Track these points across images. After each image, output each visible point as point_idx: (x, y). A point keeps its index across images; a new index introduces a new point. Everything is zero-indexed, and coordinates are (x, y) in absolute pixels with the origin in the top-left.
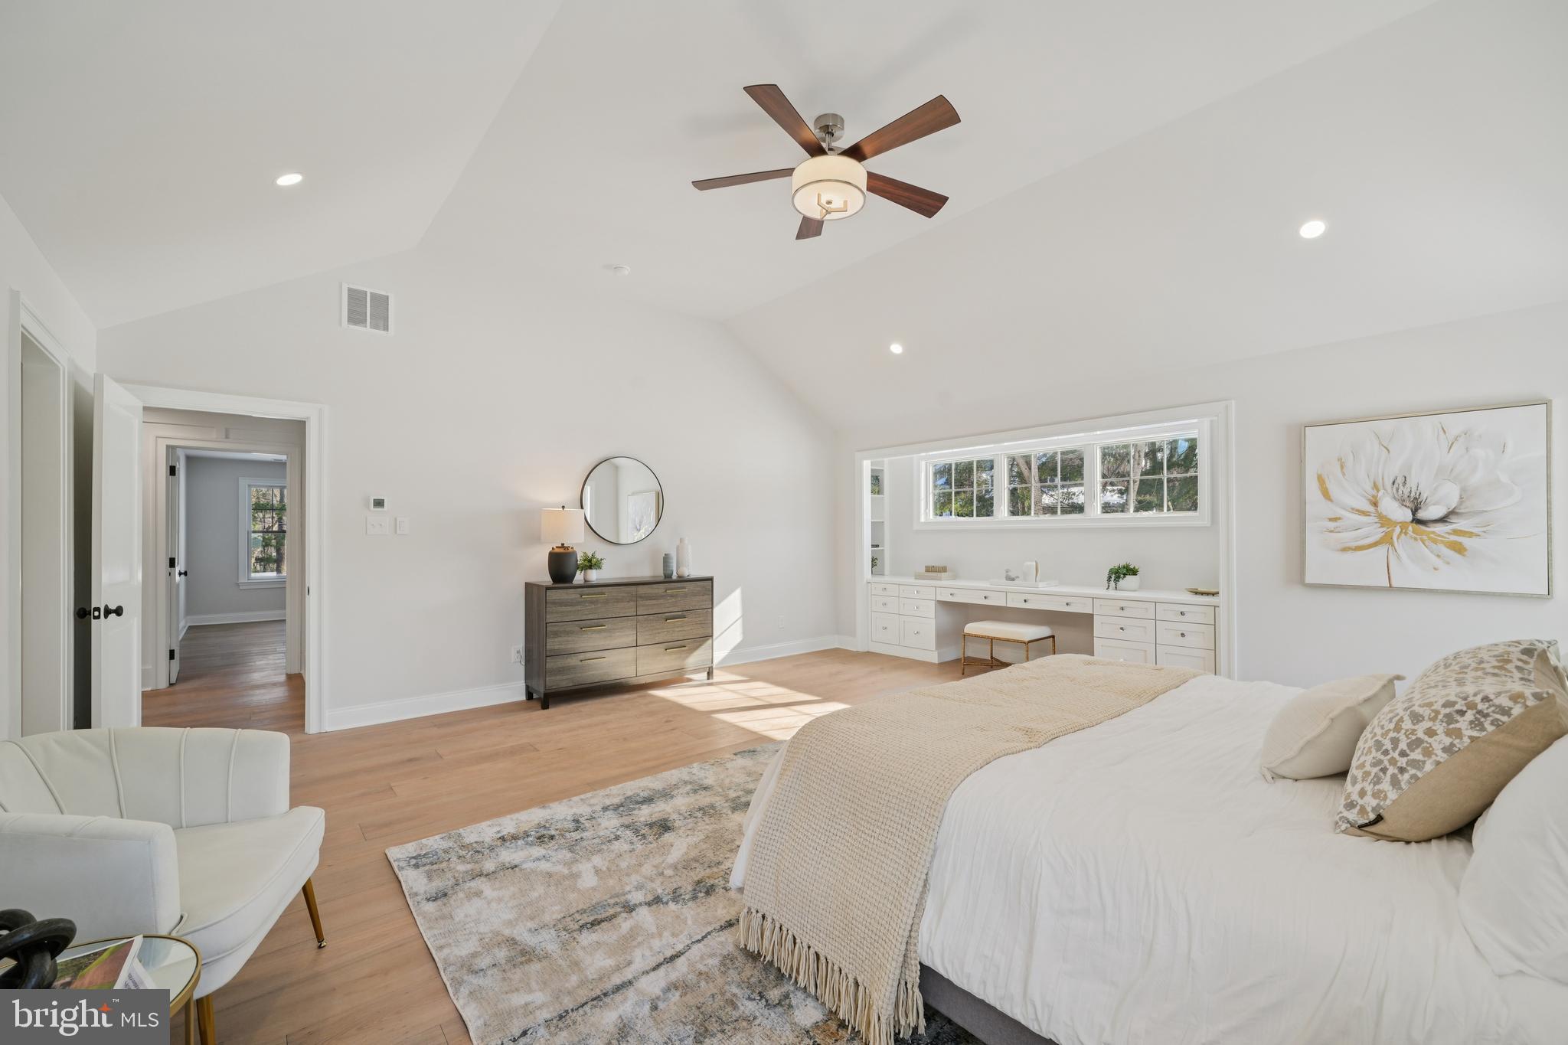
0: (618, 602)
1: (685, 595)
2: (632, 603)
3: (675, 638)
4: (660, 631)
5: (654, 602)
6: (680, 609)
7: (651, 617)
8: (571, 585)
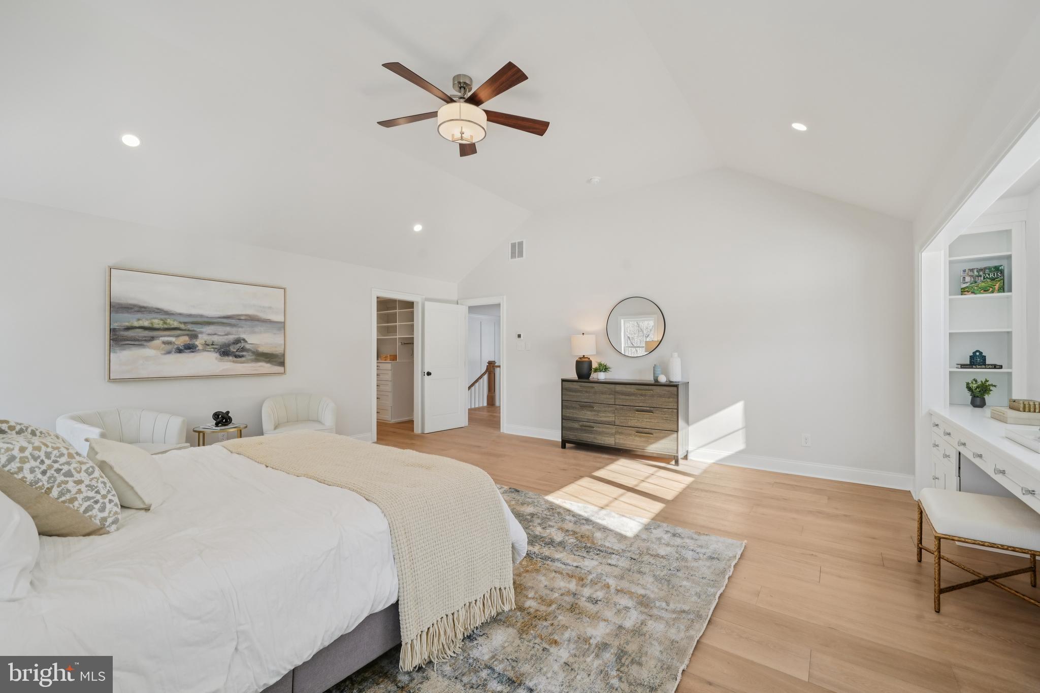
0: (602, 394)
1: (652, 396)
2: (612, 396)
3: (644, 426)
4: (632, 418)
5: (627, 397)
6: (648, 405)
7: (625, 407)
8: (587, 381)
